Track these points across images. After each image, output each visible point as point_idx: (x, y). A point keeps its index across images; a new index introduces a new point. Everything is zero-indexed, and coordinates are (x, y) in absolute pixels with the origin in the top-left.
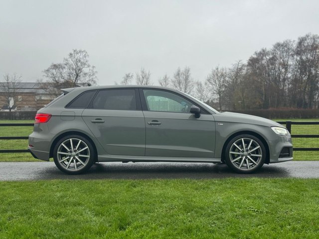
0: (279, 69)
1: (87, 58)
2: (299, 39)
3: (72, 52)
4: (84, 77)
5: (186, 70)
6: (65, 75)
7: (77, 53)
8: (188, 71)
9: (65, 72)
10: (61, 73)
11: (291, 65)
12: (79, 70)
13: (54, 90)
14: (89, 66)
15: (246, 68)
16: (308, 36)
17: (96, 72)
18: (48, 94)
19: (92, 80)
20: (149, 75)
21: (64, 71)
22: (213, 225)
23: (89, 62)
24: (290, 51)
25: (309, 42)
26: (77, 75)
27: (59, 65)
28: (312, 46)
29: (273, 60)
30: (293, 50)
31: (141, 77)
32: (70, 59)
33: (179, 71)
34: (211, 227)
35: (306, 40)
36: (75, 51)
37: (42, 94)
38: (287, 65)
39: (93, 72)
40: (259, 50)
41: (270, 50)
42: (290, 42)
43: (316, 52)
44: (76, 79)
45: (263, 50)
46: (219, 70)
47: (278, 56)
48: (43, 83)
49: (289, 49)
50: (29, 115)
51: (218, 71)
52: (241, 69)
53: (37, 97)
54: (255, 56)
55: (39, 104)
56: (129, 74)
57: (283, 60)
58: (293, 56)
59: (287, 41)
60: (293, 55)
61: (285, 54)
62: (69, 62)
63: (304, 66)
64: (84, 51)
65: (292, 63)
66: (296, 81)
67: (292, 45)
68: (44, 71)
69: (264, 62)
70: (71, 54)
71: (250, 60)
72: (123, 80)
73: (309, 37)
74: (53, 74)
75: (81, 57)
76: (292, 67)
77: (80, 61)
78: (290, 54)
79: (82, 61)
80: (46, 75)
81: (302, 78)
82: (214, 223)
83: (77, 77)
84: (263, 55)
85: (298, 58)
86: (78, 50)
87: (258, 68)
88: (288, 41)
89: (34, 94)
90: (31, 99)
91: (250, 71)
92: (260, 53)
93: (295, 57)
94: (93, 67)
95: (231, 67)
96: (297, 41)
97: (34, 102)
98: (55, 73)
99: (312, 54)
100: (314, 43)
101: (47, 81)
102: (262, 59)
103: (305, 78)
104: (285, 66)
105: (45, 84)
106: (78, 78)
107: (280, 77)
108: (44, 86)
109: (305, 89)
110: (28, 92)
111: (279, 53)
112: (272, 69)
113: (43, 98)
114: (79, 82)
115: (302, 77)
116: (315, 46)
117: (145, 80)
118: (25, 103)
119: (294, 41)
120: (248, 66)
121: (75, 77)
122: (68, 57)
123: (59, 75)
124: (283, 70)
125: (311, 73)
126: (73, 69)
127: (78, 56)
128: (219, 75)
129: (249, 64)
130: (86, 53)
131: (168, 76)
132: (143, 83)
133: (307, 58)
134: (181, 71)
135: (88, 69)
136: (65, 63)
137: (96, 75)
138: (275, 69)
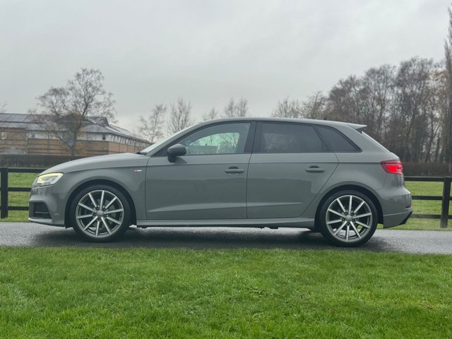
0: (373, 106)
1: (101, 81)
2: (402, 64)
3: (81, 72)
4: (96, 107)
5: (242, 103)
6: (69, 104)
7: (87, 74)
8: (245, 104)
9: (70, 100)
10: (63, 102)
11: (389, 101)
12: (90, 97)
13: (52, 126)
14: (104, 93)
15: (326, 103)
16: (413, 60)
17: (114, 101)
18: (44, 131)
19: (108, 113)
20: (189, 108)
21: (68, 99)
22: (192, 312)
23: (104, 87)
24: (389, 80)
25: (415, 68)
26: (87, 105)
27: (61, 90)
28: (420, 74)
29: (365, 92)
30: (393, 80)
31: (178, 110)
32: (77, 82)
33: (232, 103)
34: (189, 313)
35: (411, 66)
36: (84, 70)
37: (36, 131)
38: (384, 100)
39: (109, 101)
40: (345, 78)
41: (360, 78)
42: (389, 68)
43: (424, 83)
44: (85, 110)
45: (351, 79)
46: (288, 104)
47: (372, 87)
48: (37, 115)
49: (387, 78)
50: (15, 160)
51: (287, 106)
52: (320, 104)
53: (27, 134)
54: (340, 87)
55: (31, 144)
56: (161, 106)
57: (379, 94)
58: (392, 89)
59: (384, 67)
60: (392, 87)
61: (381, 85)
62: (76, 86)
63: (407, 103)
64: (97, 71)
65: (391, 98)
66: (395, 123)
67: (391, 72)
68: (38, 97)
69: (351, 95)
70: (78, 75)
71: (332, 91)
72: (152, 114)
73: (416, 62)
74: (52, 103)
75: (93, 79)
76: (391, 103)
77: (91, 85)
78: (389, 84)
79: (94, 84)
80: (41, 103)
81: (404, 119)
82: (195, 309)
83: (86, 108)
84: (351, 85)
85: (400, 91)
86: (89, 69)
87: (344, 103)
88: (386, 67)
89: (23, 130)
90: (18, 137)
91: (332, 108)
92: (347, 82)
93: (396, 89)
94: (110, 94)
95: (307, 100)
96: (399, 66)
97: (22, 143)
98: (55, 101)
99: (419, 86)
100: (422, 71)
101: (43, 112)
102: (350, 90)
103: (409, 120)
104: (381, 101)
105: (39, 116)
106: (88, 109)
107: (373, 117)
108: (39, 119)
109: (408, 135)
110: (15, 126)
111: (373, 83)
112: (363, 105)
113: (37, 136)
114: (89, 115)
115: (404, 117)
116: (423, 74)
117: (183, 115)
118: (10, 143)
119: (394, 67)
120: (329, 99)
121: (84, 107)
122: (73, 78)
123: (60, 104)
124: (379, 107)
125: (418, 113)
126: (81, 96)
127: (89, 78)
128: (288, 111)
129: (332, 98)
130: (101, 73)
131: (216, 111)
132: (181, 119)
133: (412, 91)
134: (235, 104)
135: (103, 96)
136: (69, 86)
137: (114, 105)
138: (367, 105)
